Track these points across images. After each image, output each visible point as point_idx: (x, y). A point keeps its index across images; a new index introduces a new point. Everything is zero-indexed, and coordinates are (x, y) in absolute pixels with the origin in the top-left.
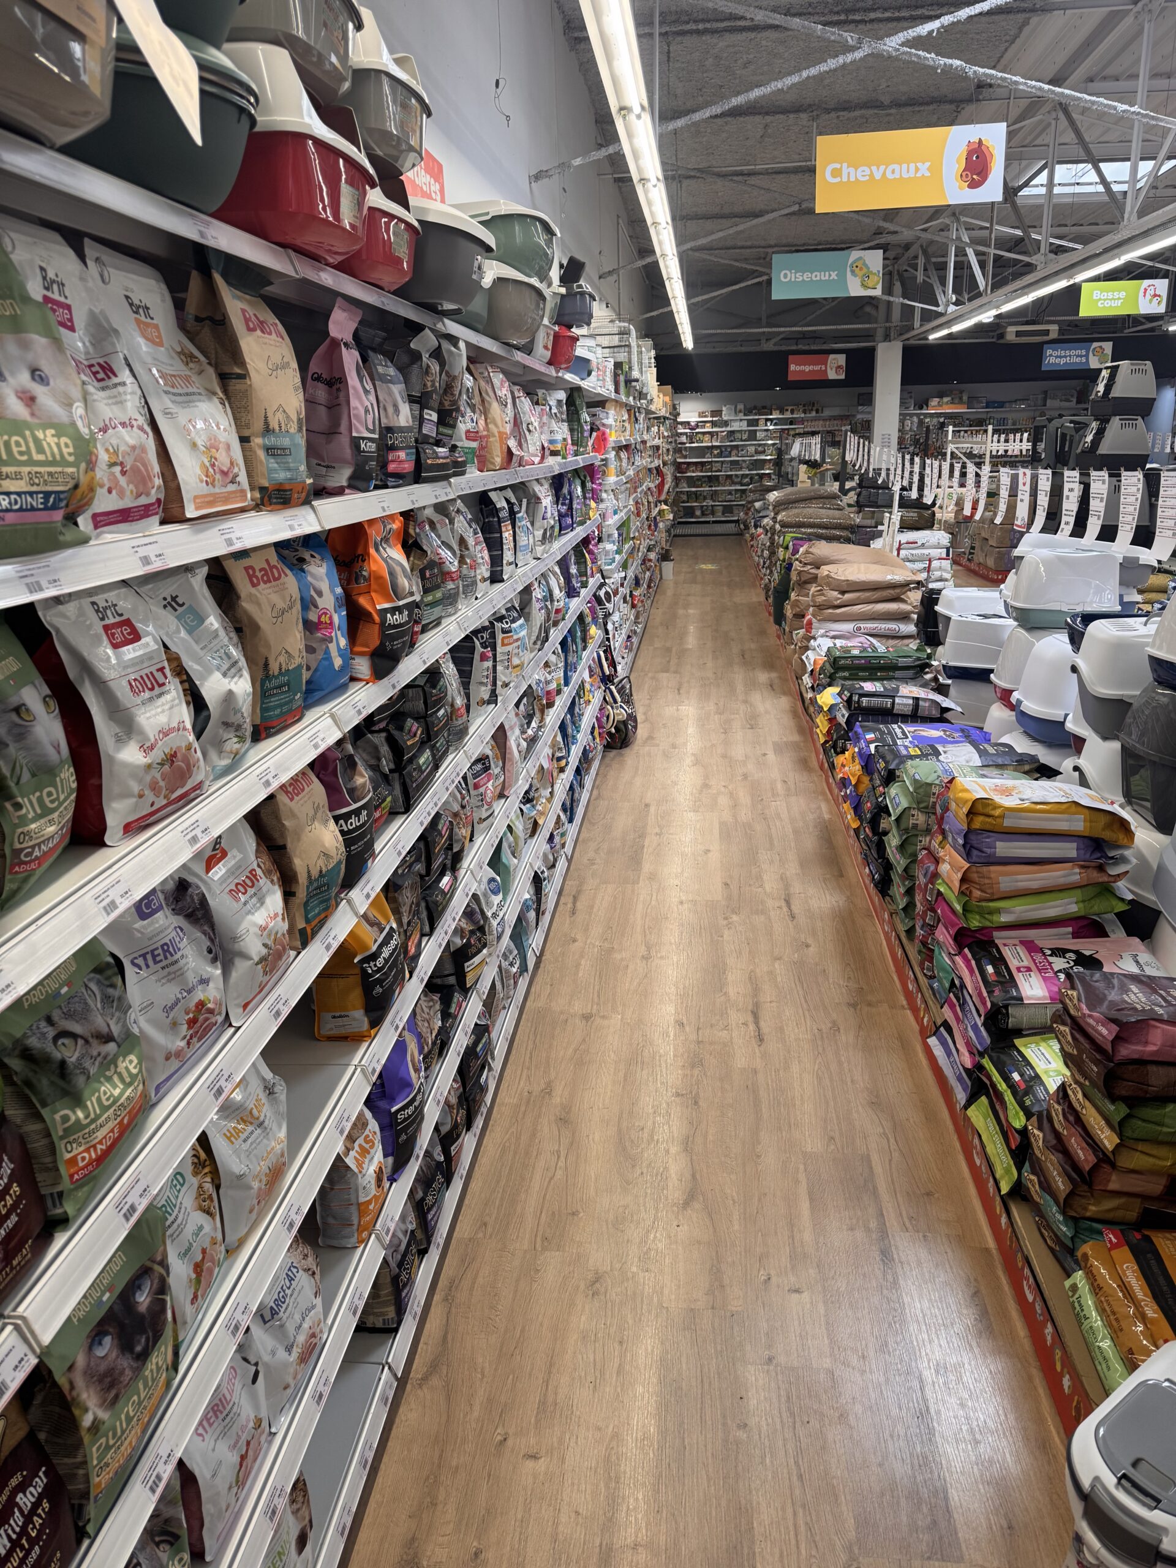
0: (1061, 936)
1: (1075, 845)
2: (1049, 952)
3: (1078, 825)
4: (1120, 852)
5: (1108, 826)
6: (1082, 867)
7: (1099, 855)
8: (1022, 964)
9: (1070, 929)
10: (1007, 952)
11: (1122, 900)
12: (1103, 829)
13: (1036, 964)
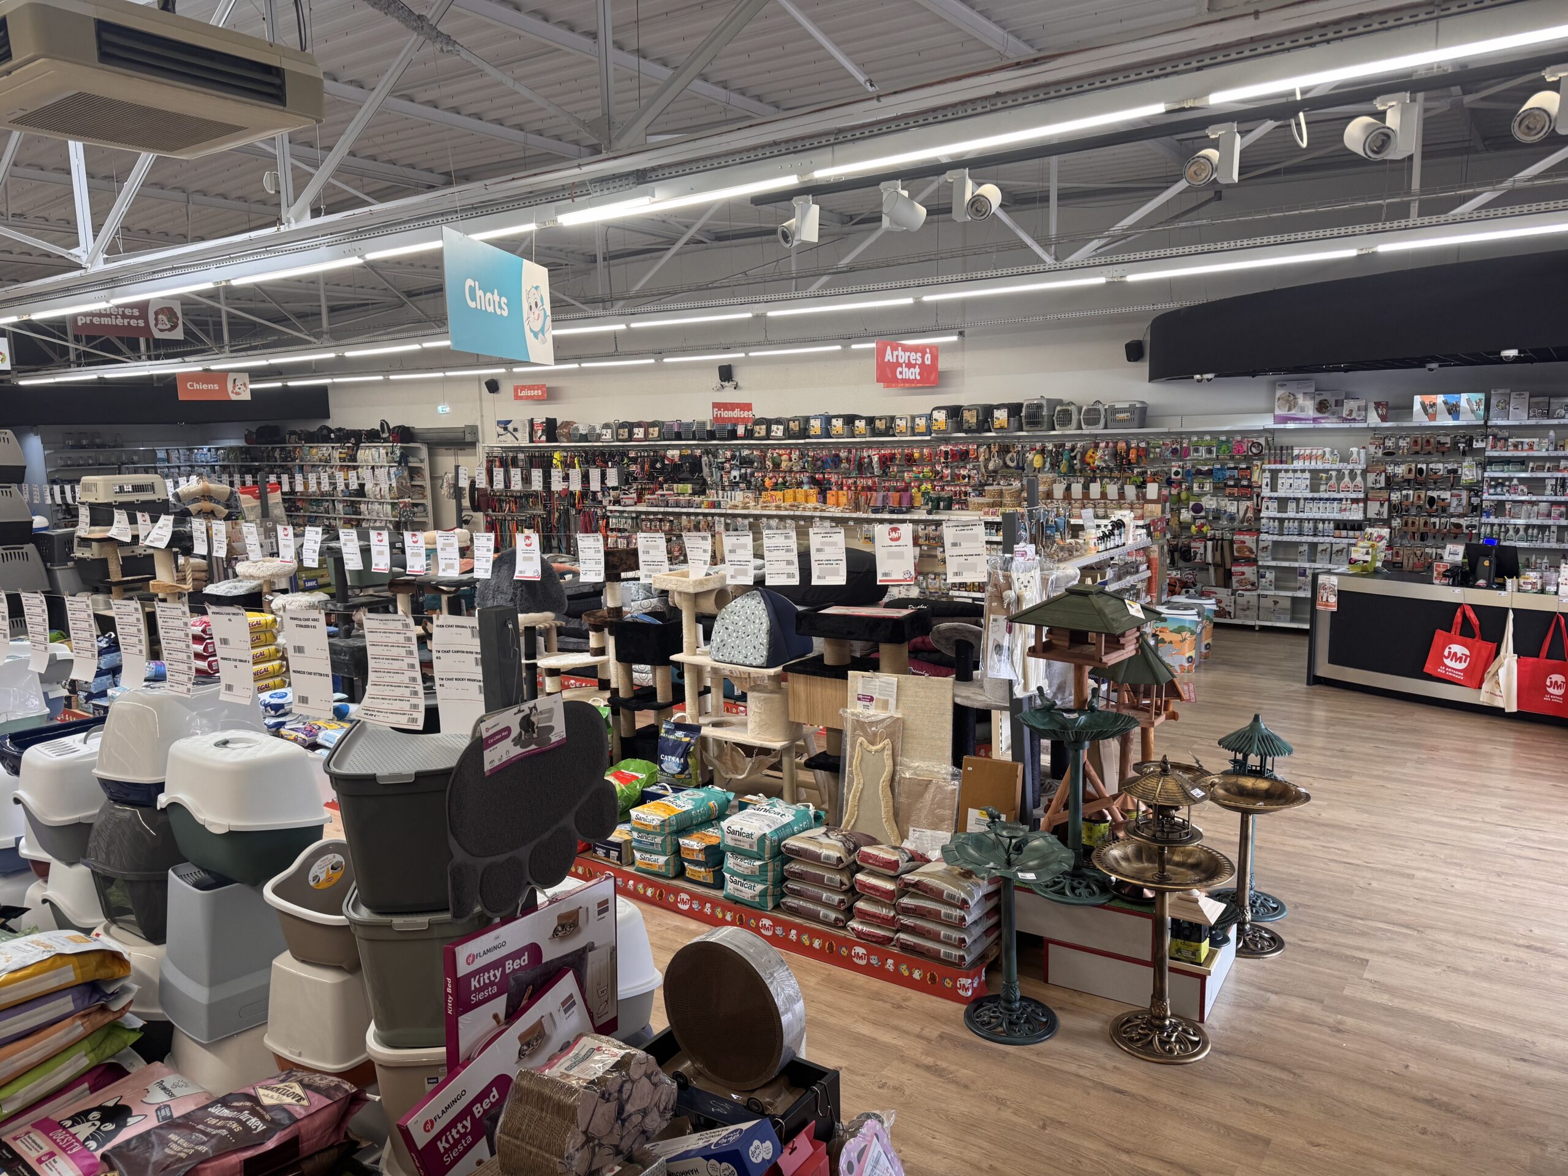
0: (78, 1097)
1: (69, 998)
2: (69, 1123)
3: (69, 975)
4: (119, 985)
5: (101, 964)
6: (84, 1016)
7: (98, 996)
8: (42, 1152)
9: (86, 1085)
10: (20, 1147)
11: (134, 1030)
12: (96, 970)
13: (57, 1144)
